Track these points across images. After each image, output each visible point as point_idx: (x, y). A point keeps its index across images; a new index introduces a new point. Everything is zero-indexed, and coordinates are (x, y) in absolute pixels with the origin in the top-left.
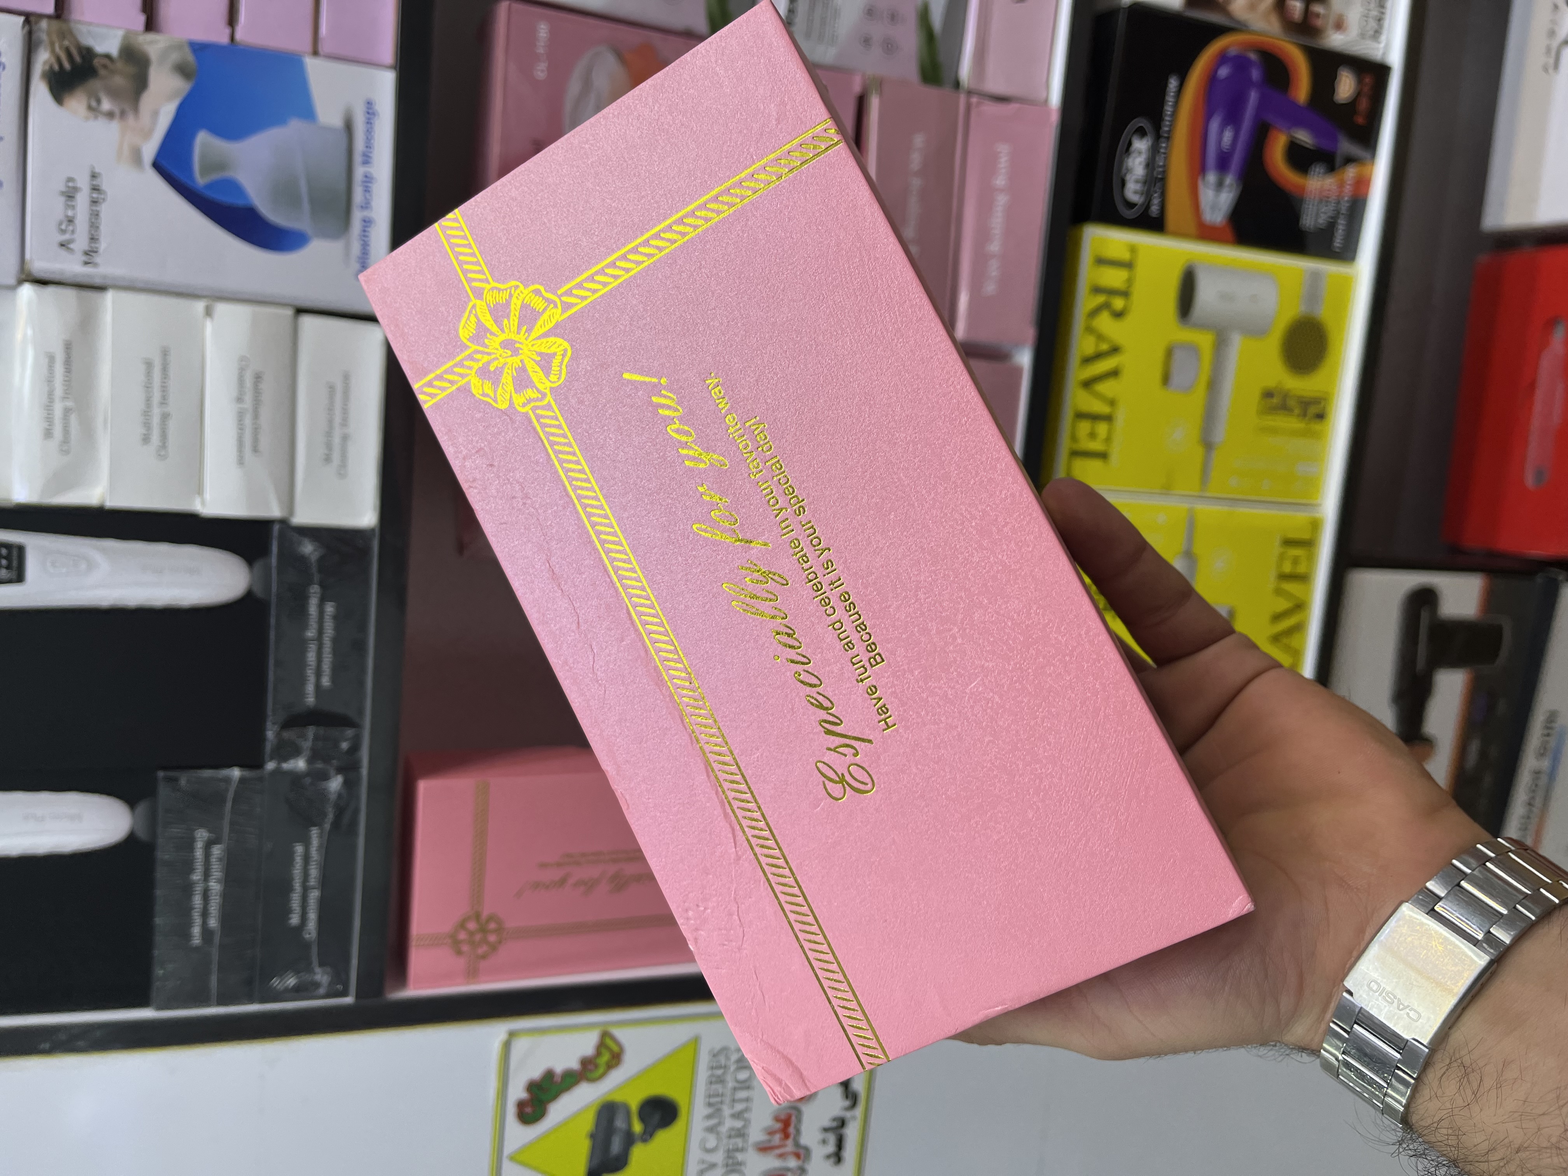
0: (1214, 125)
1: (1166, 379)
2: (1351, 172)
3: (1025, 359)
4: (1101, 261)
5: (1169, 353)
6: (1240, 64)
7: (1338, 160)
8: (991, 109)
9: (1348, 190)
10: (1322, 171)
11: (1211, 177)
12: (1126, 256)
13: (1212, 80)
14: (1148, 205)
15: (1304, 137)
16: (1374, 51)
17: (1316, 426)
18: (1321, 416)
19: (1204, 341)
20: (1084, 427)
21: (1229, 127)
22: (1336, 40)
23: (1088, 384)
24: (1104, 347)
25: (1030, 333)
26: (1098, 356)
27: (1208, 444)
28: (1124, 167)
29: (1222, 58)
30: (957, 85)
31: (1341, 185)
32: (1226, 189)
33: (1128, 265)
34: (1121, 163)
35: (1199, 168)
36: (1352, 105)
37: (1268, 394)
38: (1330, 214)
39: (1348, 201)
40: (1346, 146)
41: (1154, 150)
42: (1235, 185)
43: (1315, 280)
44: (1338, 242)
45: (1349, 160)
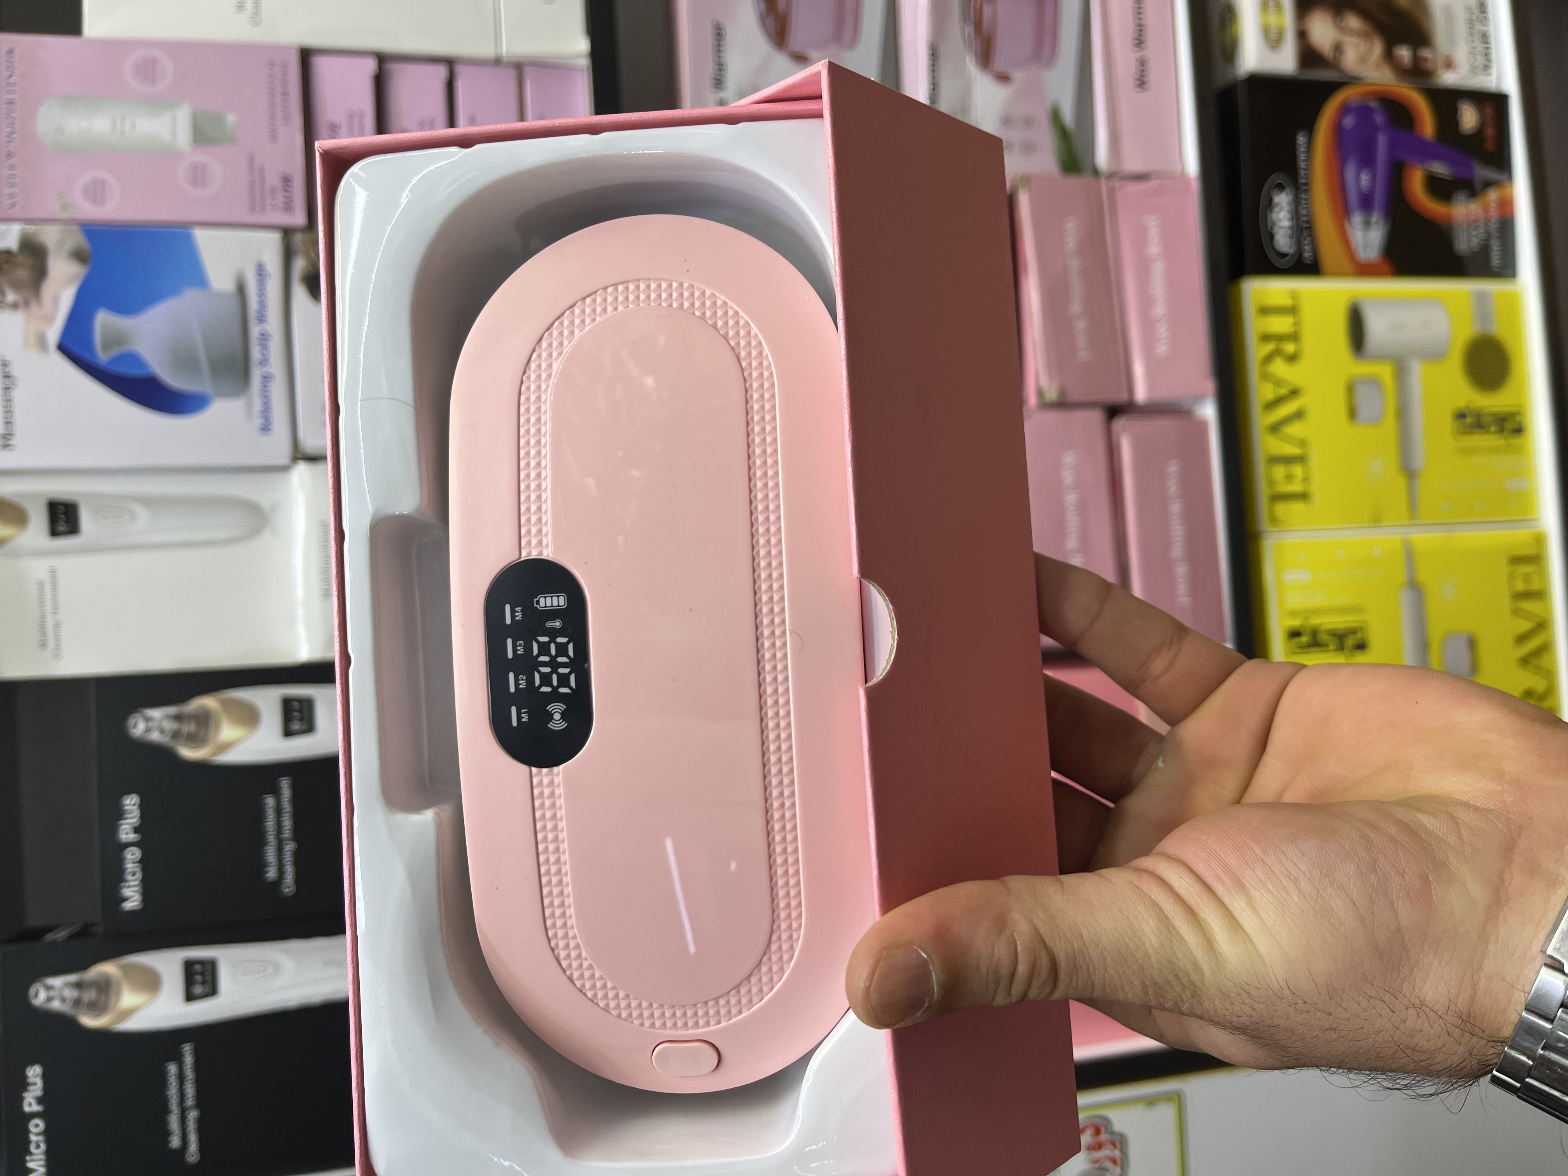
0: (1350, 171)
1: (1353, 414)
2: (1493, 196)
3: (1209, 412)
4: (1265, 311)
5: (1351, 389)
6: (1363, 112)
7: (1478, 186)
8: (1133, 188)
9: (1494, 213)
10: (1464, 198)
11: (1357, 219)
12: (1288, 302)
13: (1339, 131)
14: (1300, 253)
15: (1440, 169)
16: (1489, 82)
17: (1515, 441)
18: (1519, 430)
19: (1385, 372)
20: (1279, 472)
21: (1363, 171)
22: (1449, 79)
23: (1275, 428)
24: (1283, 391)
25: (1209, 386)
26: (1278, 401)
27: (1409, 471)
28: (1269, 222)
29: (1345, 109)
30: (1096, 172)
31: (1486, 209)
32: (1374, 227)
33: (1292, 310)
34: (1266, 218)
35: (1343, 212)
36: (1478, 134)
37: (1461, 416)
38: (1483, 236)
39: (1496, 224)
40: (1482, 172)
41: (1296, 203)
42: (1382, 223)
43: (1482, 299)
44: (1496, 260)
45: (1488, 184)
